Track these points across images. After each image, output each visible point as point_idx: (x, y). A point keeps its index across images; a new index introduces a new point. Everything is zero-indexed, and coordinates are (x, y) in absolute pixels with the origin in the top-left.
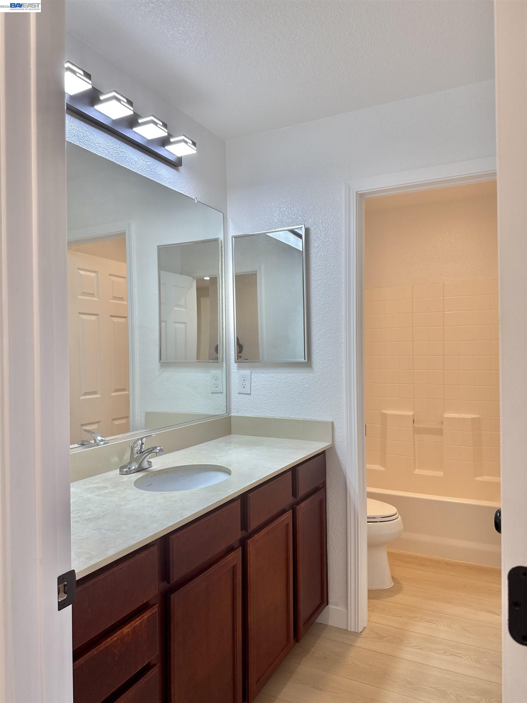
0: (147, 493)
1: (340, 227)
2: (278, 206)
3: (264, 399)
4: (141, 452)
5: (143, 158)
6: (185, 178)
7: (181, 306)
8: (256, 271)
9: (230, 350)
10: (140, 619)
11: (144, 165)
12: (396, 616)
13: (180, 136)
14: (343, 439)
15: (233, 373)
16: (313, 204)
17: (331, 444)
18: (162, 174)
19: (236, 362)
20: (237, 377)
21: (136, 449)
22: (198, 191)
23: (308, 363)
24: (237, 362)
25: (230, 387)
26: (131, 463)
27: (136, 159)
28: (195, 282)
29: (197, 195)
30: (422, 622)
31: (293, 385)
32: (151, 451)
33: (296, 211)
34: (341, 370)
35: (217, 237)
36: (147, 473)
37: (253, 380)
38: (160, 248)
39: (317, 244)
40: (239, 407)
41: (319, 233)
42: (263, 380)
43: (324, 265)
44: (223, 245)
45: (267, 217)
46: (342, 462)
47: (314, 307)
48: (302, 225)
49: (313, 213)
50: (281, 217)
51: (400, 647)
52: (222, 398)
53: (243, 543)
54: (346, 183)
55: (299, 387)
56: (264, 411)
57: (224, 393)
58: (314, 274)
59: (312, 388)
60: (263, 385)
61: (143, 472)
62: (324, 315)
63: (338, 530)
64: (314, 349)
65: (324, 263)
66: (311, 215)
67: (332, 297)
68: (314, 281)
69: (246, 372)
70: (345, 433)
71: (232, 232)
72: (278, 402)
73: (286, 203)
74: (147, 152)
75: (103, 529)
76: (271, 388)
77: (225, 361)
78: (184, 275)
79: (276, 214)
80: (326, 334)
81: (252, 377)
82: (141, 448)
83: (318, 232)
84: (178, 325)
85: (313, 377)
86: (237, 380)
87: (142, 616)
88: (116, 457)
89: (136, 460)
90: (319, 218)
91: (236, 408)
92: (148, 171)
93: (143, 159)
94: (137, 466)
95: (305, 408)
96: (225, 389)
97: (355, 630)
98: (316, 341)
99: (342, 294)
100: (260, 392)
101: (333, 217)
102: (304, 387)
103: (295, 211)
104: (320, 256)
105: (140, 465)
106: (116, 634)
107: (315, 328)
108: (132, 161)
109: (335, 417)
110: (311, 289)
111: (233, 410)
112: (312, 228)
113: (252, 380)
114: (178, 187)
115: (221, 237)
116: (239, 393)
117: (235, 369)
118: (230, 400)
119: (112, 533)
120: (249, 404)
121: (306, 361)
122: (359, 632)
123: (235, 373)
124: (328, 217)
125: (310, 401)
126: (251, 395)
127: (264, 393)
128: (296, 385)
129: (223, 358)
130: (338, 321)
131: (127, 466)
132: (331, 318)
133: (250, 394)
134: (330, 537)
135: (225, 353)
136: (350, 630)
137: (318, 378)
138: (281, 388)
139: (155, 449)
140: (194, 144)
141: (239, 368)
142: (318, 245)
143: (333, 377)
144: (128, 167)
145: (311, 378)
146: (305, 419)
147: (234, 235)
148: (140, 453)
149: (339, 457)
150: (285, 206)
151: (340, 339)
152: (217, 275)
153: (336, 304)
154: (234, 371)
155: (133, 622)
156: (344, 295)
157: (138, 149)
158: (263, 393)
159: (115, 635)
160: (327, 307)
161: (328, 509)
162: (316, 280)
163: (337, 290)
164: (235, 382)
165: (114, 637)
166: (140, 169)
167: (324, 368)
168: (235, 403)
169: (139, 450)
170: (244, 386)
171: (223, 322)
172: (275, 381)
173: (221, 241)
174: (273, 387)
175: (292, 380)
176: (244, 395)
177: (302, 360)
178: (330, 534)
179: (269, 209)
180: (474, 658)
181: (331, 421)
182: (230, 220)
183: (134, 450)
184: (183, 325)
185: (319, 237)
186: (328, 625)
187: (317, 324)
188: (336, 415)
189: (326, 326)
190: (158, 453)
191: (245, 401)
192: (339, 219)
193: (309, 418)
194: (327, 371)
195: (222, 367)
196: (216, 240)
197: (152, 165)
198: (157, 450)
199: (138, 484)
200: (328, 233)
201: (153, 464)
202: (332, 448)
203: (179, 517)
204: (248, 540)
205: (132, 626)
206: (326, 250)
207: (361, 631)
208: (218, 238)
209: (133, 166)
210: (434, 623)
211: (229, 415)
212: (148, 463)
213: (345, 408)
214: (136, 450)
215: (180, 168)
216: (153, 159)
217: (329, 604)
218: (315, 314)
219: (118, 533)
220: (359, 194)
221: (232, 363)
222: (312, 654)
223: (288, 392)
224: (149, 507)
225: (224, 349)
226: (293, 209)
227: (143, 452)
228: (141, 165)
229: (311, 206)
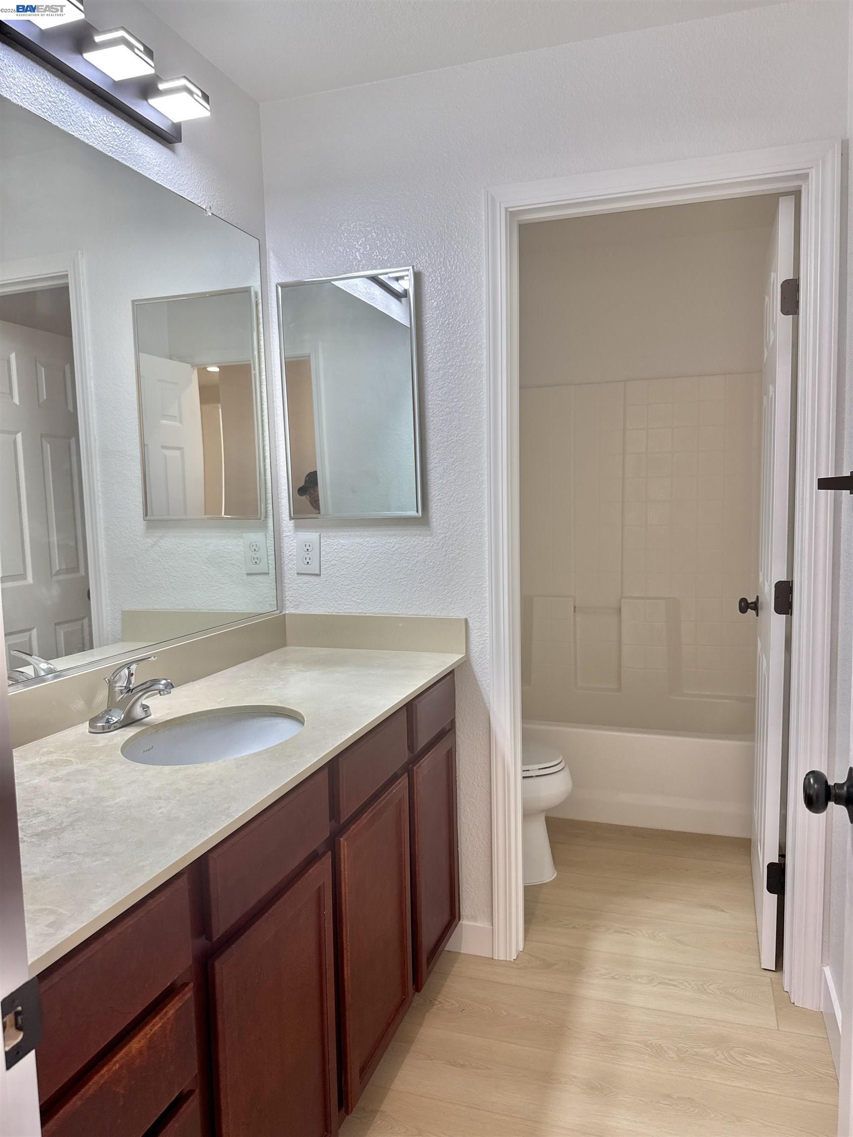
0: (151, 771)
1: (477, 271)
2: (363, 229)
3: (346, 583)
4: (130, 690)
5: (105, 118)
6: (188, 167)
7: (172, 418)
8: (309, 356)
9: (279, 496)
10: (161, 1018)
11: (107, 133)
12: (567, 927)
13: (178, 78)
14: (485, 647)
15: (287, 538)
16: (428, 227)
17: (464, 656)
18: (144, 155)
19: (291, 518)
20: (294, 546)
21: (118, 685)
22: (213, 194)
23: (422, 520)
24: (293, 519)
25: (281, 564)
26: (110, 710)
27: (91, 119)
28: (196, 372)
29: (210, 202)
30: (610, 934)
31: (397, 557)
32: (149, 687)
33: (397, 241)
34: (481, 530)
35: (248, 285)
36: (143, 728)
37: (324, 550)
38: (136, 305)
39: (435, 303)
40: (300, 598)
41: (439, 281)
42: (342, 550)
43: (450, 342)
44: (260, 301)
45: (342, 250)
46: (482, 685)
47: (432, 419)
48: (409, 266)
49: (428, 245)
50: (368, 249)
51: (580, 978)
52: (266, 585)
53: (332, 845)
54: (488, 192)
55: (408, 560)
56: (346, 605)
57: (270, 575)
58: (431, 357)
59: (430, 562)
60: (343, 559)
61: (137, 726)
62: (449, 434)
63: (476, 797)
64: (433, 494)
65: (449, 339)
66: (424, 247)
67: (464, 401)
68: (432, 371)
69: (310, 536)
70: (487, 637)
71: (276, 277)
72: (370, 587)
73: (378, 224)
74: (113, 108)
75: (74, 853)
76: (357, 563)
77: (271, 517)
78: (175, 360)
79: (359, 243)
80: (454, 466)
81: (322, 544)
82: (129, 682)
83: (437, 279)
84: (168, 452)
85: (432, 543)
86: (294, 550)
87: (164, 1011)
88: (80, 701)
89: (120, 705)
90: (439, 254)
91: (295, 600)
92: (117, 145)
93: (106, 121)
94: (123, 716)
95: (419, 597)
96: (272, 567)
97: (507, 958)
98: (436, 480)
99: (482, 394)
100: (338, 571)
101: (464, 253)
102: (415, 560)
103: (394, 240)
104: (443, 324)
105: (129, 714)
106: (118, 1057)
107: (434, 456)
108: (83, 121)
109: (471, 610)
110: (426, 386)
111: (288, 604)
112: (426, 273)
113: (322, 550)
114: (175, 184)
115: (255, 284)
116: (298, 574)
117: (289, 531)
118: (282, 586)
119: (95, 861)
120: (316, 592)
121: (421, 515)
122: (512, 960)
123: (290, 538)
124: (455, 252)
125: (426, 585)
126: (321, 577)
127: (345, 573)
128: (403, 557)
129: (266, 512)
130: (475, 444)
131: (102, 717)
132: (463, 438)
133: (319, 575)
134: (463, 808)
135: (270, 501)
136: (497, 959)
137: (440, 544)
138: (375, 563)
139: (158, 684)
140: (206, 97)
141: (297, 528)
142: (437, 304)
143: (467, 542)
144: (76, 135)
145: (428, 544)
146: (419, 615)
147: (280, 281)
148: (127, 693)
149: (477, 677)
150: (374, 230)
151: (478, 476)
152: (250, 361)
153: (471, 413)
154: (288, 534)
155: (148, 1028)
156: (485, 397)
157: (94, 100)
158: (342, 572)
159: (115, 1059)
160: (455, 418)
161: (459, 764)
162: (435, 370)
163: (474, 389)
164: (290, 555)
165: (114, 1064)
166: (101, 141)
167: (451, 527)
168: (292, 592)
169: (125, 687)
170: (308, 560)
171: (264, 447)
172: (365, 551)
173: (256, 293)
174: (360, 561)
175: (394, 549)
176: (309, 576)
177: (413, 513)
178: (463, 804)
179: (346, 235)
180: (697, 986)
181: (464, 617)
182: (272, 254)
183: (115, 687)
184: (177, 453)
185: (439, 290)
186: (460, 953)
187: (437, 450)
188: (473, 607)
189: (453, 453)
190: (163, 690)
191: (311, 588)
192: (475, 256)
193: (426, 614)
194: (457, 531)
195: (265, 527)
196: (247, 291)
197: (123, 134)
198: (161, 686)
199: (129, 750)
200: (455, 283)
201: (152, 710)
202: (465, 664)
203: (224, 817)
204: (341, 837)
205: (146, 1034)
206: (453, 313)
207: (515, 958)
208: (250, 288)
209: (85, 133)
210: (628, 933)
211: (281, 613)
212: (143, 709)
213: (487, 595)
214: (119, 687)
215: (178, 146)
216: (125, 124)
217: (461, 920)
218: (434, 432)
219: (107, 859)
220: (510, 212)
221: (285, 520)
222: (440, 1005)
223: (388, 569)
224: (160, 798)
225: (270, 495)
226: (390, 235)
227: (133, 689)
228: (102, 132)
229: (424, 232)
